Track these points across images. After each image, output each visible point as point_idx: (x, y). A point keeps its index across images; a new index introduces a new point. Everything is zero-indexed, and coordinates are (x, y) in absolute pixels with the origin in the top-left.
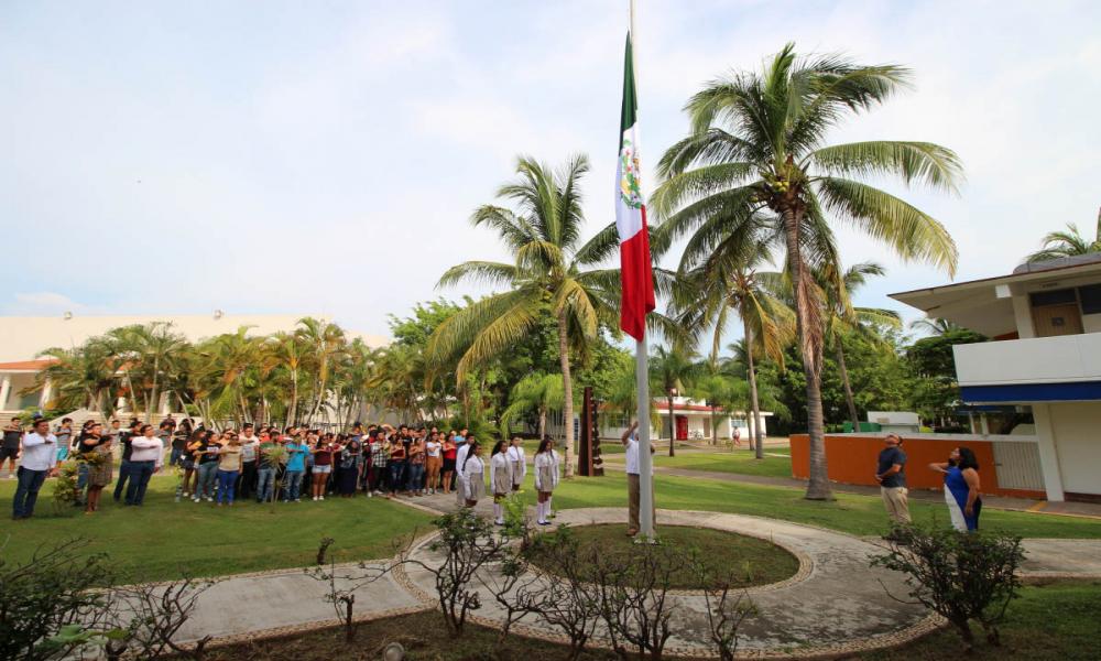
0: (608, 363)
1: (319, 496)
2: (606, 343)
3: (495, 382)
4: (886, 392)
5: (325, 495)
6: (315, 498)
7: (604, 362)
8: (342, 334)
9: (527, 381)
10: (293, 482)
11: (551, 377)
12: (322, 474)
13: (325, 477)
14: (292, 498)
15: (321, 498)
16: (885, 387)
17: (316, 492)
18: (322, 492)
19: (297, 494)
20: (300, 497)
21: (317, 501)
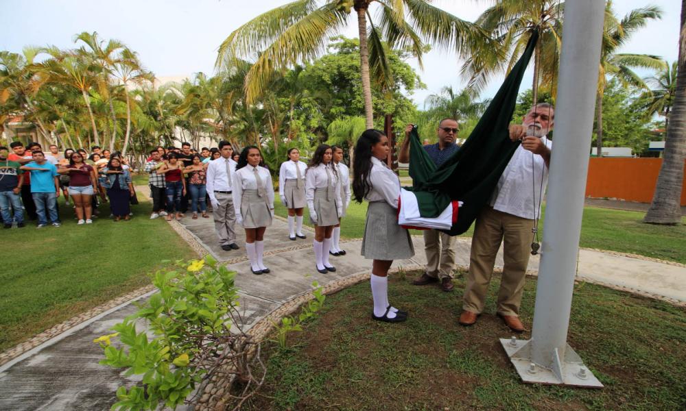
0: (403, 111)
1: (85, 219)
2: (402, 96)
3: (317, 126)
4: (610, 133)
5: (93, 219)
6: (81, 222)
7: (400, 109)
8: (133, 56)
9: (338, 122)
10: (45, 205)
11: (356, 118)
12: (81, 197)
13: (86, 199)
14: (49, 222)
15: (89, 221)
16: (610, 129)
17: (80, 216)
18: (89, 214)
19: (54, 218)
20: (59, 221)
21: (85, 224)
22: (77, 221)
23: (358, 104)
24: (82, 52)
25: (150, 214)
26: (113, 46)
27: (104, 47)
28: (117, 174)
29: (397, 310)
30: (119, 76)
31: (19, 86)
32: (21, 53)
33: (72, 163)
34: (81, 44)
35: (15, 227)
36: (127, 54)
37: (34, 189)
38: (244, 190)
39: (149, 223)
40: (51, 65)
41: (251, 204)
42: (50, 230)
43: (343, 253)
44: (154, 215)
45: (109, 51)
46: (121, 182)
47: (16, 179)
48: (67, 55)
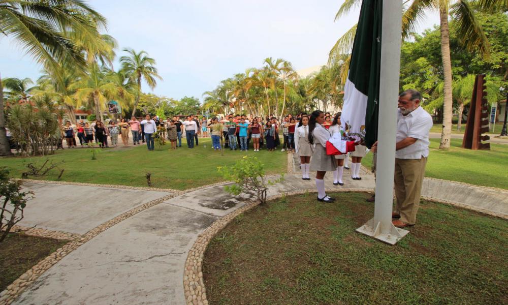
5: (259, 149)
6: (255, 150)
8: (288, 65)
10: (244, 142)
12: (256, 139)
13: (258, 140)
14: (244, 149)
15: (258, 150)
17: (255, 147)
18: (258, 147)
19: (246, 147)
20: (248, 149)
21: (256, 151)
22: (254, 149)
23: (479, 63)
24: (266, 68)
25: (281, 149)
26: (279, 61)
27: (274, 64)
28: (269, 129)
29: (329, 198)
30: (282, 76)
31: (242, 89)
32: (245, 73)
33: (253, 123)
34: (266, 64)
35: (234, 150)
36: (286, 64)
37: (240, 135)
38: (300, 138)
39: (280, 153)
40: (254, 77)
41: (302, 144)
42: (244, 152)
43: (359, 179)
44: (283, 150)
45: (276, 65)
46: (270, 132)
47: (235, 129)
48: (260, 71)
